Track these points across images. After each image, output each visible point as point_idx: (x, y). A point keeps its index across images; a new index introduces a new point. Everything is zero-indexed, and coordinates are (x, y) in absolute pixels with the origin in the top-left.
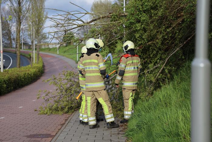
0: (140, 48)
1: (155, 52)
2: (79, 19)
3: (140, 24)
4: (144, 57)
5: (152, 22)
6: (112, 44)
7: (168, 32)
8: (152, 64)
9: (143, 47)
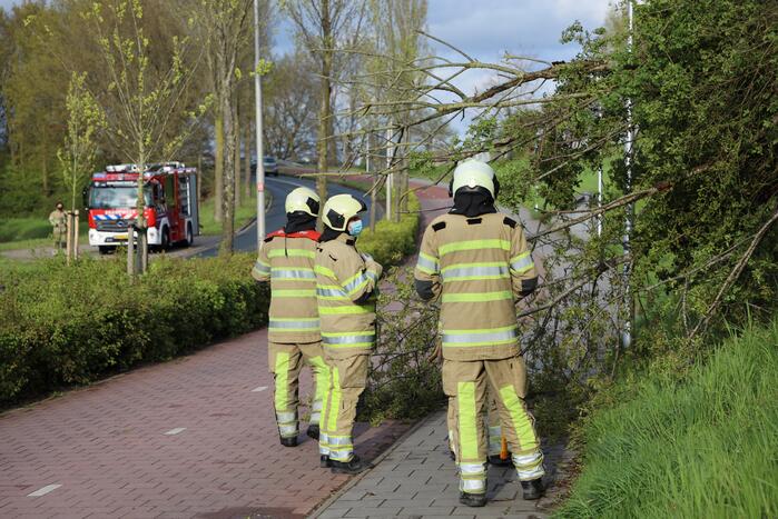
0: (660, 189)
1: (716, 205)
2: (445, 85)
3: (658, 103)
4: (679, 220)
5: (703, 97)
6: (562, 174)
7: (768, 129)
8: (710, 248)
9: (669, 186)
